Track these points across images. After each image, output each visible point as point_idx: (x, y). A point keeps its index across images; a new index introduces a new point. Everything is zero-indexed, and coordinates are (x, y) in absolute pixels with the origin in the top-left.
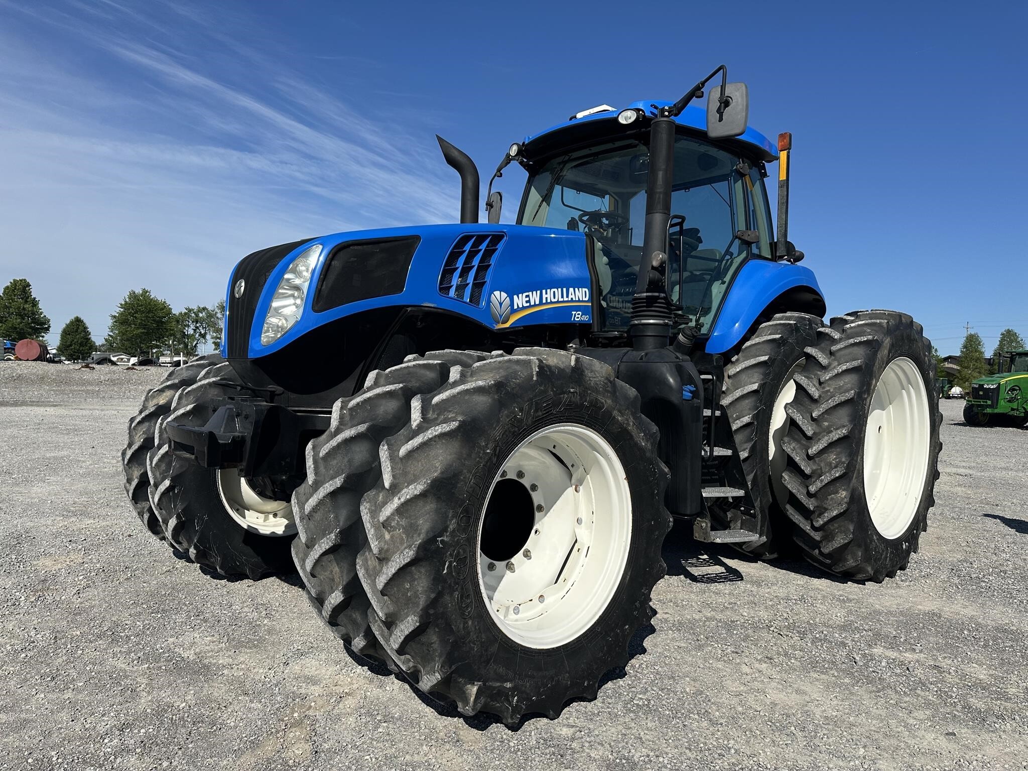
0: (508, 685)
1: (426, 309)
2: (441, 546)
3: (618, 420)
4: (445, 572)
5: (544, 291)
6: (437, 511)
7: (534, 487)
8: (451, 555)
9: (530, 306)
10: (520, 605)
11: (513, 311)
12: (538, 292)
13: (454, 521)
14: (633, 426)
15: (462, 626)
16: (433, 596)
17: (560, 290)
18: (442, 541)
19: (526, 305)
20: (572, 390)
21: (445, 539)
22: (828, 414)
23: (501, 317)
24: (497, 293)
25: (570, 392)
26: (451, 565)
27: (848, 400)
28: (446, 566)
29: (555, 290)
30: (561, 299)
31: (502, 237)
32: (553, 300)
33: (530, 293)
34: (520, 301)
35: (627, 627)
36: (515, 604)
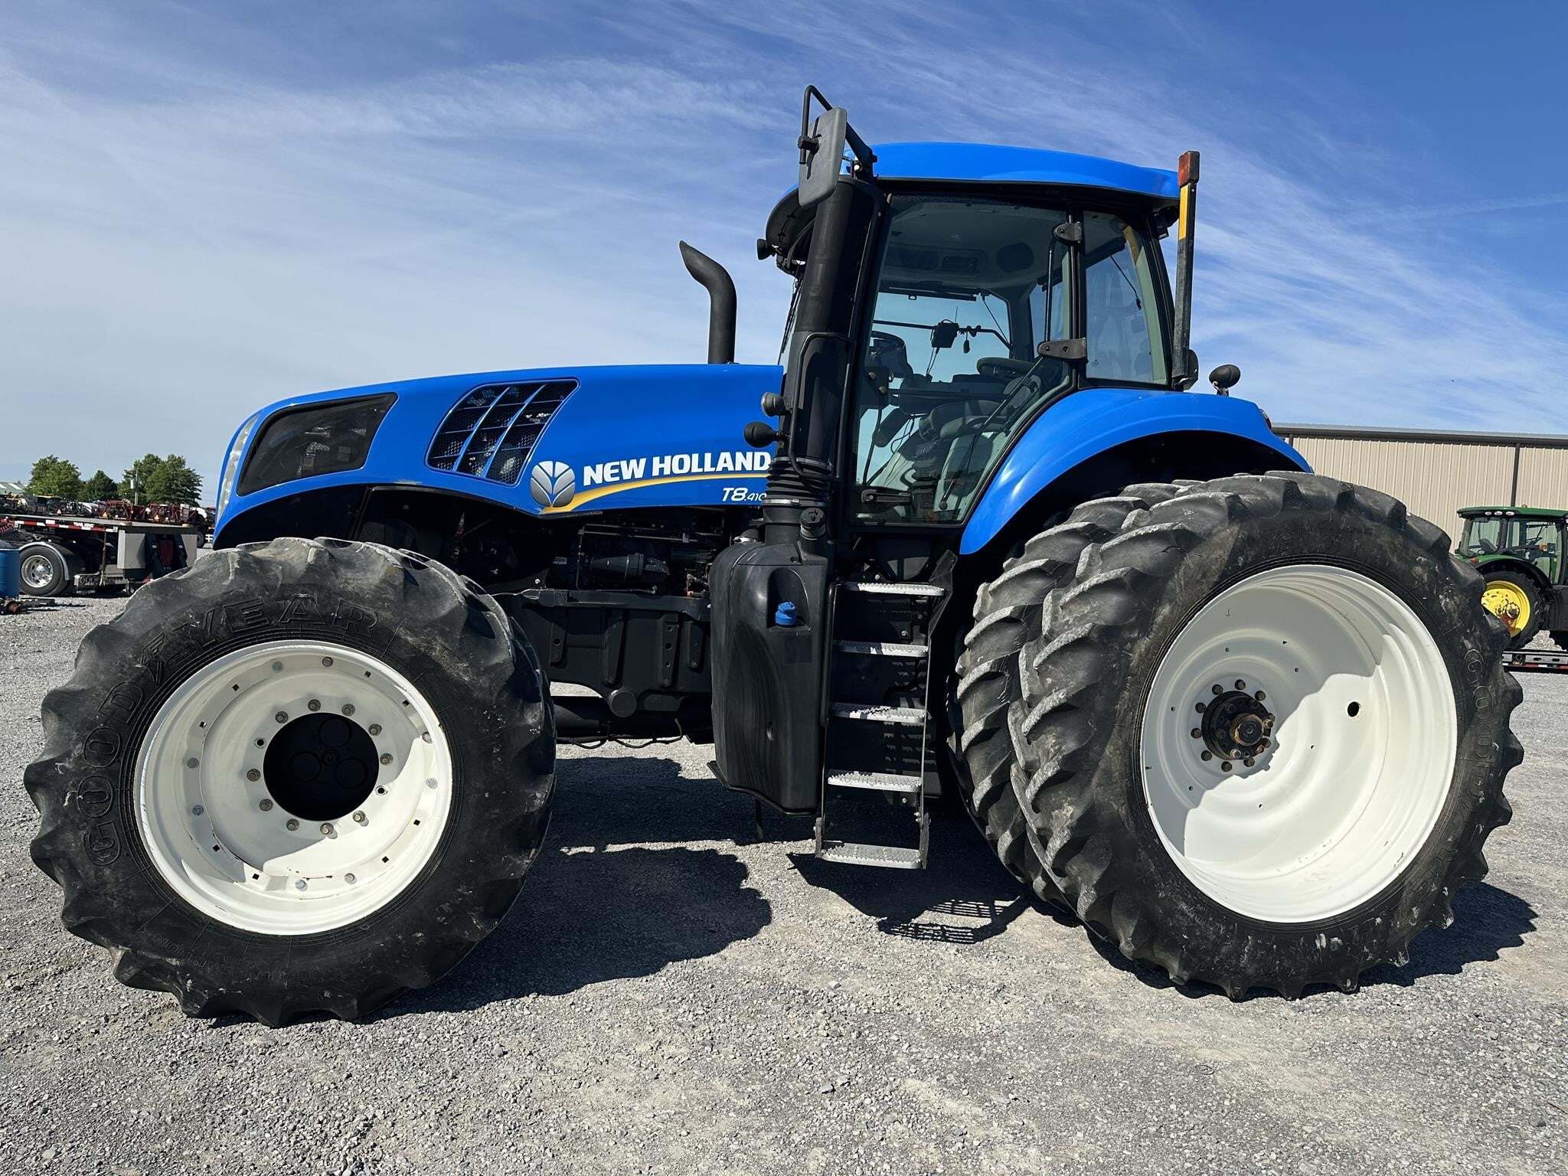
0: (174, 962)
1: (404, 488)
2: (60, 772)
3: (407, 641)
4: (66, 804)
5: (656, 460)
6: (60, 732)
7: (376, 728)
8: (74, 785)
9: (622, 481)
10: (308, 879)
11: (580, 487)
12: (643, 461)
13: (80, 745)
14: (441, 651)
15: (92, 873)
16: (50, 829)
17: (696, 457)
18: (63, 767)
19: (609, 479)
20: (302, 595)
21: (67, 765)
22: (1055, 664)
23: (552, 499)
24: (547, 465)
25: (297, 597)
26: (75, 798)
27: (1078, 639)
28: (67, 798)
29: (686, 457)
30: (695, 469)
31: (574, 385)
32: (676, 471)
33: (624, 464)
34: (601, 473)
35: (420, 934)
36: (300, 877)
